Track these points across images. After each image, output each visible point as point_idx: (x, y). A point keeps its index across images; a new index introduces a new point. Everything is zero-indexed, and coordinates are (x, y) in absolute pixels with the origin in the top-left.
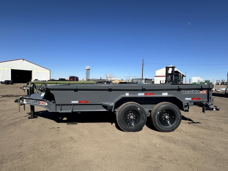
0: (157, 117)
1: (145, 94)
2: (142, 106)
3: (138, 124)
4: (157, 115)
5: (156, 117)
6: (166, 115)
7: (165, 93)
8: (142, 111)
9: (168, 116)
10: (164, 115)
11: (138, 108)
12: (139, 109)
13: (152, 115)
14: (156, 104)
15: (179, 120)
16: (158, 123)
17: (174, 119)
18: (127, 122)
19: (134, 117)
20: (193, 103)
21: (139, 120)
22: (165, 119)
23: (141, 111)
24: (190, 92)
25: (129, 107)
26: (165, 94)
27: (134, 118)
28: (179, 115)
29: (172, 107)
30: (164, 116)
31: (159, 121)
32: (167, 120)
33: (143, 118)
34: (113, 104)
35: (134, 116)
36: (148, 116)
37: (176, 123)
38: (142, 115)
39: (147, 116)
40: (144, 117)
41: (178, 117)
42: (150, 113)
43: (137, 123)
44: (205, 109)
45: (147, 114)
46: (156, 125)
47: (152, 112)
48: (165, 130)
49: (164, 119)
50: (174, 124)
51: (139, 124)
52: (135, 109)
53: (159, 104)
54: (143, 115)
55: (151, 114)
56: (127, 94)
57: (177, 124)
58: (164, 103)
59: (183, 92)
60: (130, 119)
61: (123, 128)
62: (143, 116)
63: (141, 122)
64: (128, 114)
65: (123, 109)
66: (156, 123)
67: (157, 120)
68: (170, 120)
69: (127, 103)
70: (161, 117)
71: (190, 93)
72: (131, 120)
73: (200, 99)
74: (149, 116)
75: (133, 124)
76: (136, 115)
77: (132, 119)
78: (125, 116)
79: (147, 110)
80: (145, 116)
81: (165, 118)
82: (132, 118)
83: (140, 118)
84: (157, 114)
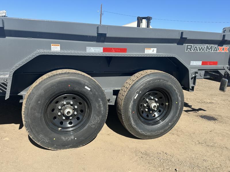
0: (133, 106)
1: (105, 50)
2: (98, 80)
3: (86, 127)
4: (132, 102)
5: (130, 106)
6: (151, 99)
7: (152, 49)
8: (97, 93)
9: (156, 102)
10: (147, 100)
11: (86, 87)
12: (89, 89)
13: (121, 103)
14: (131, 74)
15: (178, 111)
16: (135, 121)
17: (169, 108)
18: (54, 125)
19: (74, 109)
20: (204, 72)
21: (89, 116)
22: (150, 109)
23: (94, 94)
24: (202, 48)
25: (60, 83)
26: (151, 51)
27: (76, 113)
28: (180, 98)
29: (167, 81)
30: (147, 102)
31: (136, 116)
32: (154, 111)
33: (99, 112)
34: (7, 76)
35: (76, 107)
36: (111, 104)
37: (173, 117)
38: (95, 105)
39: (108, 104)
40: (102, 109)
41: (178, 103)
42: (115, 97)
43: (84, 125)
44: (226, 85)
45: (109, 100)
46: (131, 125)
47: (119, 95)
48: (148, 134)
49: (147, 110)
50: (167, 120)
51: (89, 127)
52: (77, 89)
53: (137, 75)
54: (99, 102)
55: (119, 100)
56: (56, 49)
57: (175, 119)
58: (149, 71)
59: (187, 48)
60: (63, 115)
61: (43, 142)
62: (99, 106)
63: (94, 120)
64: (57, 102)
65: (41, 91)
66: (129, 120)
67: (132, 112)
68: (160, 111)
69: (54, 72)
70: (141, 105)
71: (200, 50)
72: (67, 118)
73: (215, 63)
74: (113, 103)
75: (71, 129)
76: (80, 103)
77: (71, 116)
78: (49, 109)
79: (108, 91)
80: (104, 104)
81: (149, 107)
82: (69, 112)
83: (91, 111)
84: (133, 99)
